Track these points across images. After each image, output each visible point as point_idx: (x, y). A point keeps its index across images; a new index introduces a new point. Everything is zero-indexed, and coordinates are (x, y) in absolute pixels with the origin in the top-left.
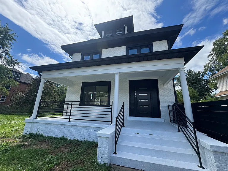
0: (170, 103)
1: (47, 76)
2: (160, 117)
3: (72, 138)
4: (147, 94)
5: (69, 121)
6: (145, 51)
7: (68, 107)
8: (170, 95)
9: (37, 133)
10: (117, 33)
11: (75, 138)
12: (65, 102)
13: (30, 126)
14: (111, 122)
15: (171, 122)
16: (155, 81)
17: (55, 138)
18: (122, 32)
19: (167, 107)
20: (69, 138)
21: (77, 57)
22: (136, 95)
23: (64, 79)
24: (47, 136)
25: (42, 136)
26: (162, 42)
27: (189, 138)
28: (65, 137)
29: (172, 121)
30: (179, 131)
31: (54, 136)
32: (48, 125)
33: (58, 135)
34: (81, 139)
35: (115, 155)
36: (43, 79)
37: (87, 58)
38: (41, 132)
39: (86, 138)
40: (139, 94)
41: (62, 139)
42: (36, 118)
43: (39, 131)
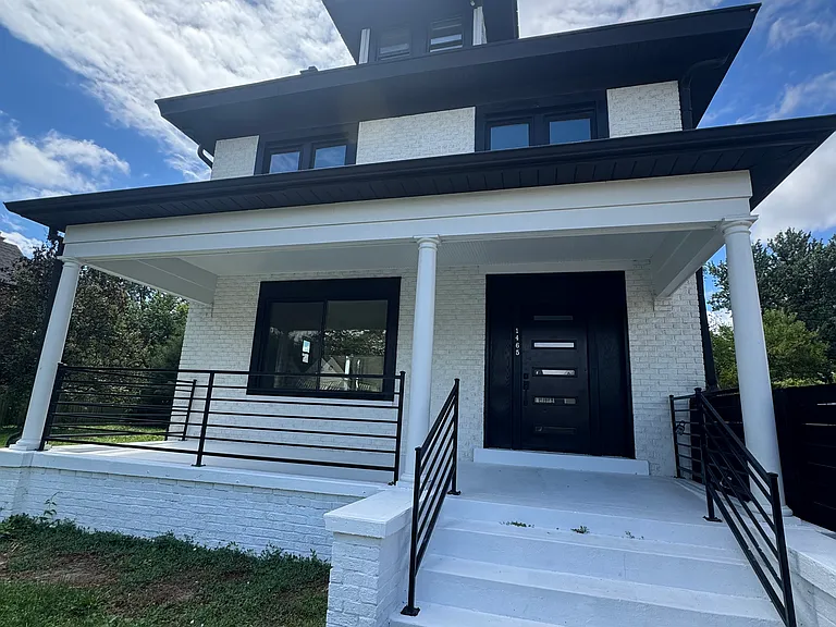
0: (680, 389)
1: (89, 247)
2: (629, 453)
3: (212, 545)
4: (571, 345)
5: (199, 464)
6: (567, 133)
7: (191, 399)
8: (684, 348)
9: (47, 516)
10: (433, 42)
11: (225, 544)
12: (180, 376)
13: (13, 483)
14: (396, 470)
15: (679, 476)
16: (614, 282)
17: (129, 542)
18: (459, 37)
19: (664, 407)
20: (199, 541)
21: (238, 160)
22: (517, 345)
23: (174, 262)
24: (92, 531)
25: (69, 529)
26: (653, 93)
27: (751, 547)
28: (180, 536)
29: (686, 475)
30: (712, 518)
31: (127, 533)
32: (100, 483)
33: (146, 527)
34: (254, 545)
35: (408, 619)
36: (70, 260)
37: (284, 164)
38: (63, 515)
39: (275, 542)
40: (537, 345)
41: (166, 544)
42: (41, 448)
43: (54, 508)
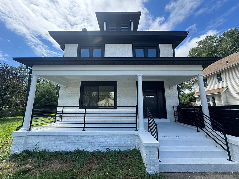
0: (175, 105)
1: (38, 72)
2: (166, 117)
3: (91, 150)
4: (154, 96)
5: (84, 130)
9: (36, 149)
10: (122, 28)
11: (95, 150)
13: (23, 141)
15: (175, 121)
17: (66, 153)
19: (172, 108)
20: (87, 150)
22: (143, 96)
23: (62, 77)
24: (52, 151)
25: (44, 152)
28: (81, 149)
30: (198, 131)
31: (64, 150)
32: (54, 138)
33: (71, 148)
34: (104, 149)
36: (35, 76)
38: (41, 148)
39: (109, 147)
41: (78, 152)
42: (30, 130)
43: (38, 146)
